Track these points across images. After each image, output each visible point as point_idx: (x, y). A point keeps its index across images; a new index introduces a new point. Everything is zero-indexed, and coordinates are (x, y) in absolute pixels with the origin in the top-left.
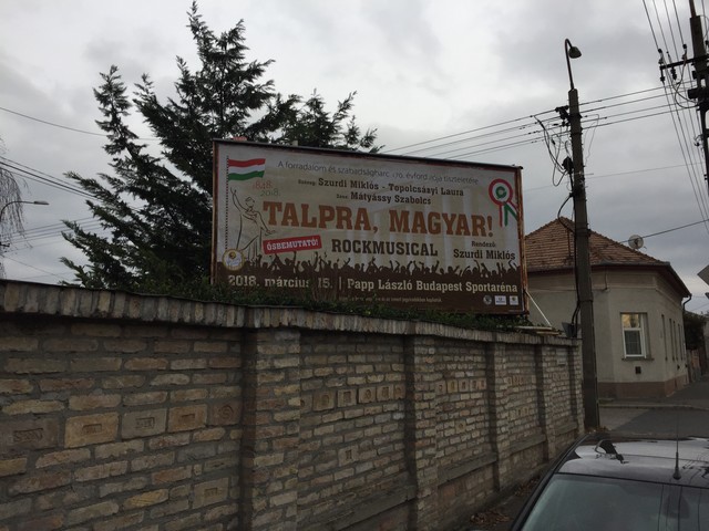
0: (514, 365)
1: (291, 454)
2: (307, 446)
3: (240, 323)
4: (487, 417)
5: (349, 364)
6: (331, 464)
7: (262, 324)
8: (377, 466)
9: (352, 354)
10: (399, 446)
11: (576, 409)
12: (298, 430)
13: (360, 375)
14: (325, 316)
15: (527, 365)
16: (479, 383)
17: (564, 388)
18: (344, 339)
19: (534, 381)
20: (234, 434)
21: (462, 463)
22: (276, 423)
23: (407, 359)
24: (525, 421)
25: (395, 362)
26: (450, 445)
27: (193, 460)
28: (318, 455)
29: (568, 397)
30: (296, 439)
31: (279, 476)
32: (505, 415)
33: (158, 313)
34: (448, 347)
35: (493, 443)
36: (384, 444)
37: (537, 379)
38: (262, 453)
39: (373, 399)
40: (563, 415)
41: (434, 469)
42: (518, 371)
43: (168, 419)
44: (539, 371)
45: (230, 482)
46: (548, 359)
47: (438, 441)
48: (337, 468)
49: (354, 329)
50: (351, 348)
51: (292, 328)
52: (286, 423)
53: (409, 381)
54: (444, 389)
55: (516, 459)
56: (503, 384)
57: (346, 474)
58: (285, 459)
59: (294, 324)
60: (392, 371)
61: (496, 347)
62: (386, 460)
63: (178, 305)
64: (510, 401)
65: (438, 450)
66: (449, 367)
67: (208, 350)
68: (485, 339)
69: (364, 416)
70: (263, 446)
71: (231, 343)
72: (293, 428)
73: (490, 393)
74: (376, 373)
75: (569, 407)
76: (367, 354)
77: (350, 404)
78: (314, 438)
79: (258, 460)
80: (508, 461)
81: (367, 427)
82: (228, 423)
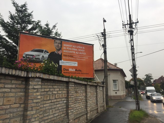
0: (91, 90)
1: (38, 111)
2: (42, 109)
3: (25, 76)
4: (85, 102)
5: (53, 88)
6: (48, 114)
7: (31, 76)
8: (59, 114)
9: (54, 85)
10: (65, 109)
11: (104, 101)
12: (40, 105)
13: (56, 91)
14: (48, 75)
15: (94, 90)
16: (84, 94)
17: (102, 96)
18: (52, 82)
19: (95, 94)
20: (22, 106)
21: (79, 114)
22: (34, 103)
23: (68, 87)
24: (93, 103)
25: (64, 88)
26: (77, 109)
27: (11, 113)
28: (45, 112)
29: (102, 98)
30: (39, 107)
31: (34, 117)
32: (89, 102)
33: (2, 71)
34: (77, 85)
35: (87, 109)
36: (61, 109)
37: (96, 94)
38: (30, 111)
39: (59, 97)
40: (101, 102)
41: (73, 115)
42: (92, 92)
43: (3, 101)
44: (97, 92)
45: (20, 119)
46: (98, 89)
47: (74, 108)
48: (50, 115)
49: (55, 79)
50: (54, 84)
51: (39, 78)
52: (36, 103)
53: (68, 93)
54: (76, 95)
55: (91, 112)
56: (89, 94)
57: (51, 116)
58: (36, 112)
59: (40, 76)
60: (64, 90)
61: (88, 85)
62: (62, 113)
63: (8, 69)
64: (90, 99)
65: (74, 110)
66: (77, 90)
67: (16, 83)
68: (85, 84)
69: (56, 102)
70: (30, 109)
71: (22, 81)
72: (38, 104)
73: (86, 96)
74: (60, 91)
75: (103, 100)
76: (58, 86)
77: (53, 98)
78: (44, 107)
79: (28, 113)
80: (89, 113)
81: (57, 104)
82: (21, 103)
